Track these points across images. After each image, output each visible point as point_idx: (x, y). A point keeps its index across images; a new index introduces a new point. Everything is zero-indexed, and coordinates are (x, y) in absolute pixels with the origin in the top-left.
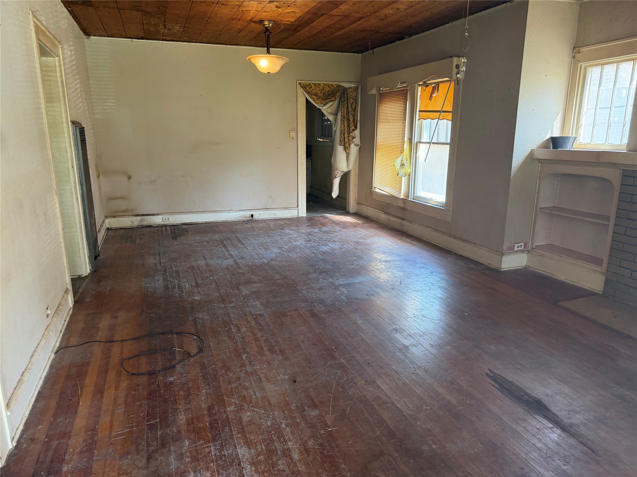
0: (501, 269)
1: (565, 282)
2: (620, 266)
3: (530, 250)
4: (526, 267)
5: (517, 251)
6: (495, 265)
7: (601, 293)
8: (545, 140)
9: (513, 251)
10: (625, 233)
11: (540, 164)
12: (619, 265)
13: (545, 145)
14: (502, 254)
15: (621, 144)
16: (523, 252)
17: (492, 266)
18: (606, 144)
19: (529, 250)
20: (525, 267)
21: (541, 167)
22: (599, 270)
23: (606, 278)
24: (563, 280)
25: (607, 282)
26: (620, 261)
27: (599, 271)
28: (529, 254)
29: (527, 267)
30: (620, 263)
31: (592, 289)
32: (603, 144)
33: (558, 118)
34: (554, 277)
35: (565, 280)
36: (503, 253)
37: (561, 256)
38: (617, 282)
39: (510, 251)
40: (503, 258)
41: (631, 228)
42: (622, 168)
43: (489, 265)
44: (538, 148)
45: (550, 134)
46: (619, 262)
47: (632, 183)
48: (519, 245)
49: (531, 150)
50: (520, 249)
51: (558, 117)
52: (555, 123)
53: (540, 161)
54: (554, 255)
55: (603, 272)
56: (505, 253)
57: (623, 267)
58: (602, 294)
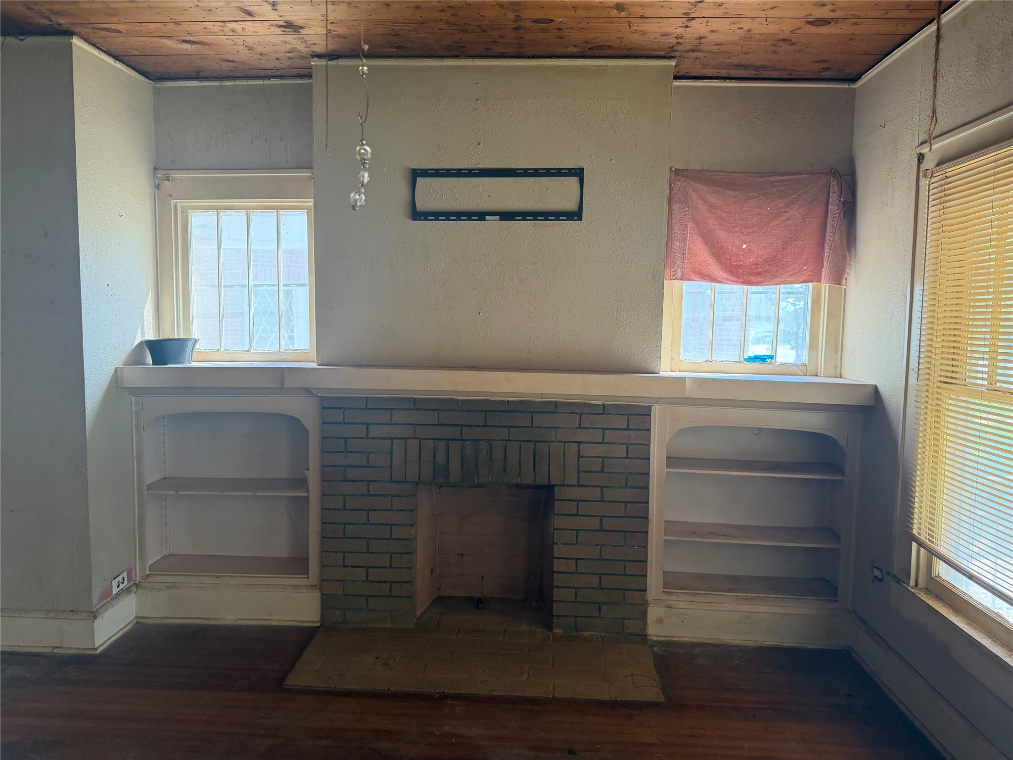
0: (96, 649)
1: (241, 626)
2: (344, 566)
3: (139, 582)
4: (137, 622)
5: (118, 595)
6: (73, 646)
7: (319, 624)
8: (134, 346)
9: (110, 598)
10: (344, 507)
11: (133, 398)
12: (342, 564)
13: (136, 358)
14: (92, 615)
15: (281, 351)
16: (127, 591)
17: (67, 652)
18: (252, 350)
19: (137, 582)
20: (135, 621)
21: (137, 403)
22: (304, 582)
23: (322, 594)
24: (235, 623)
25: (326, 602)
26: (344, 557)
27: (304, 585)
28: (139, 591)
29: (140, 620)
30: (344, 560)
31: (298, 621)
32: (245, 351)
33: (148, 301)
34: (212, 622)
35: (240, 622)
36: (94, 610)
37: (218, 577)
38: (346, 595)
39: (105, 601)
40: (95, 623)
41: (353, 495)
42: (319, 395)
43: (55, 651)
44: (126, 364)
45: (140, 334)
46: (342, 560)
47: (342, 419)
48: (120, 579)
49: (114, 369)
50: (121, 586)
51: (148, 299)
52: (145, 311)
53: (134, 391)
54: (201, 577)
55: (312, 584)
56: (97, 610)
57: (350, 566)
58: (321, 625)
